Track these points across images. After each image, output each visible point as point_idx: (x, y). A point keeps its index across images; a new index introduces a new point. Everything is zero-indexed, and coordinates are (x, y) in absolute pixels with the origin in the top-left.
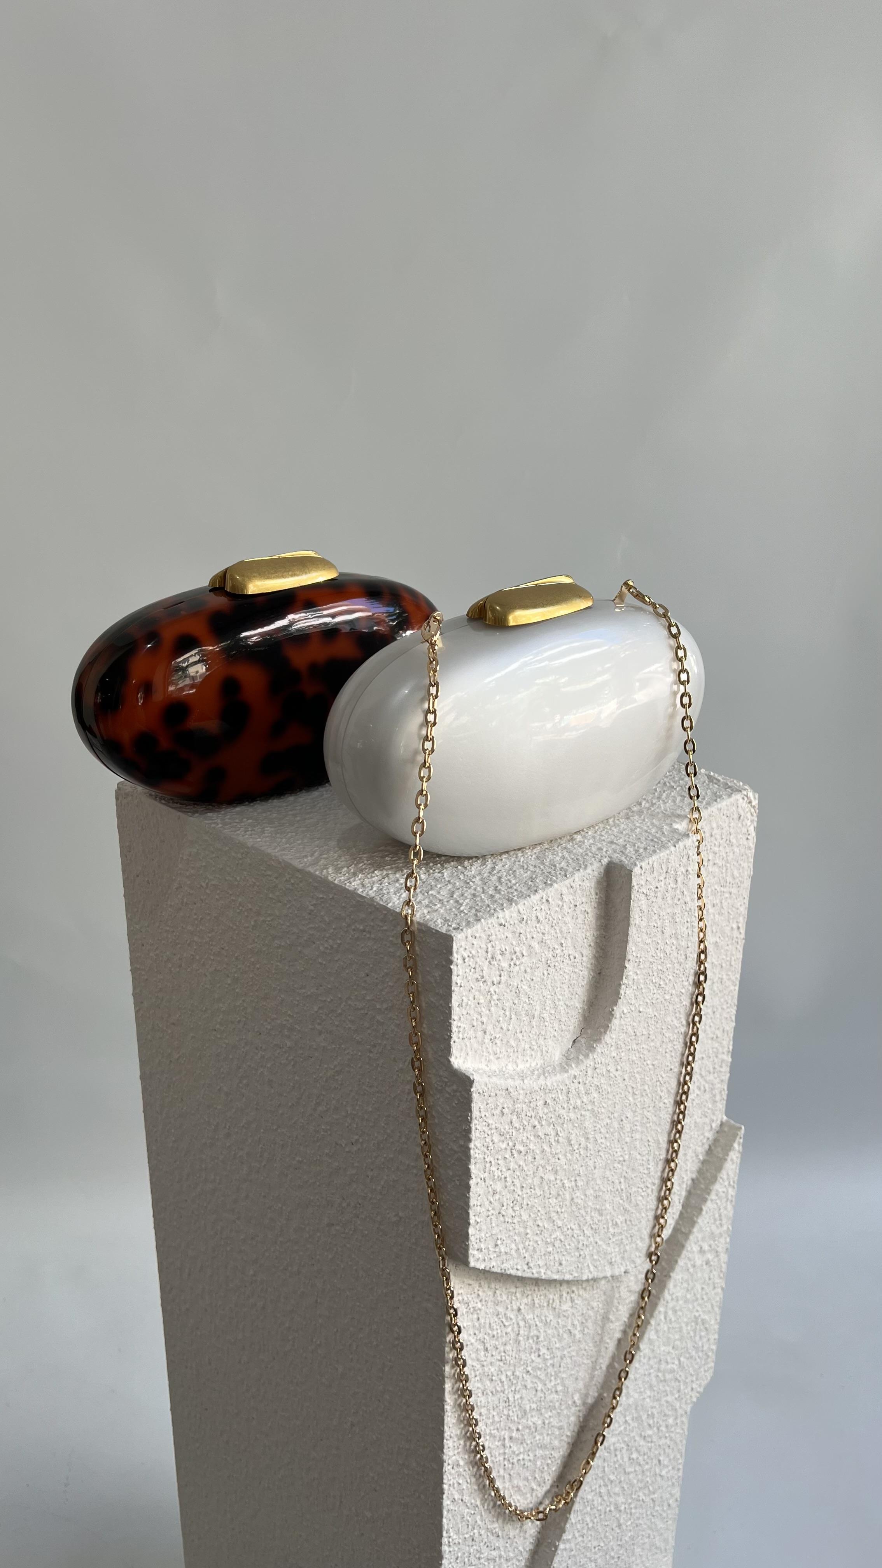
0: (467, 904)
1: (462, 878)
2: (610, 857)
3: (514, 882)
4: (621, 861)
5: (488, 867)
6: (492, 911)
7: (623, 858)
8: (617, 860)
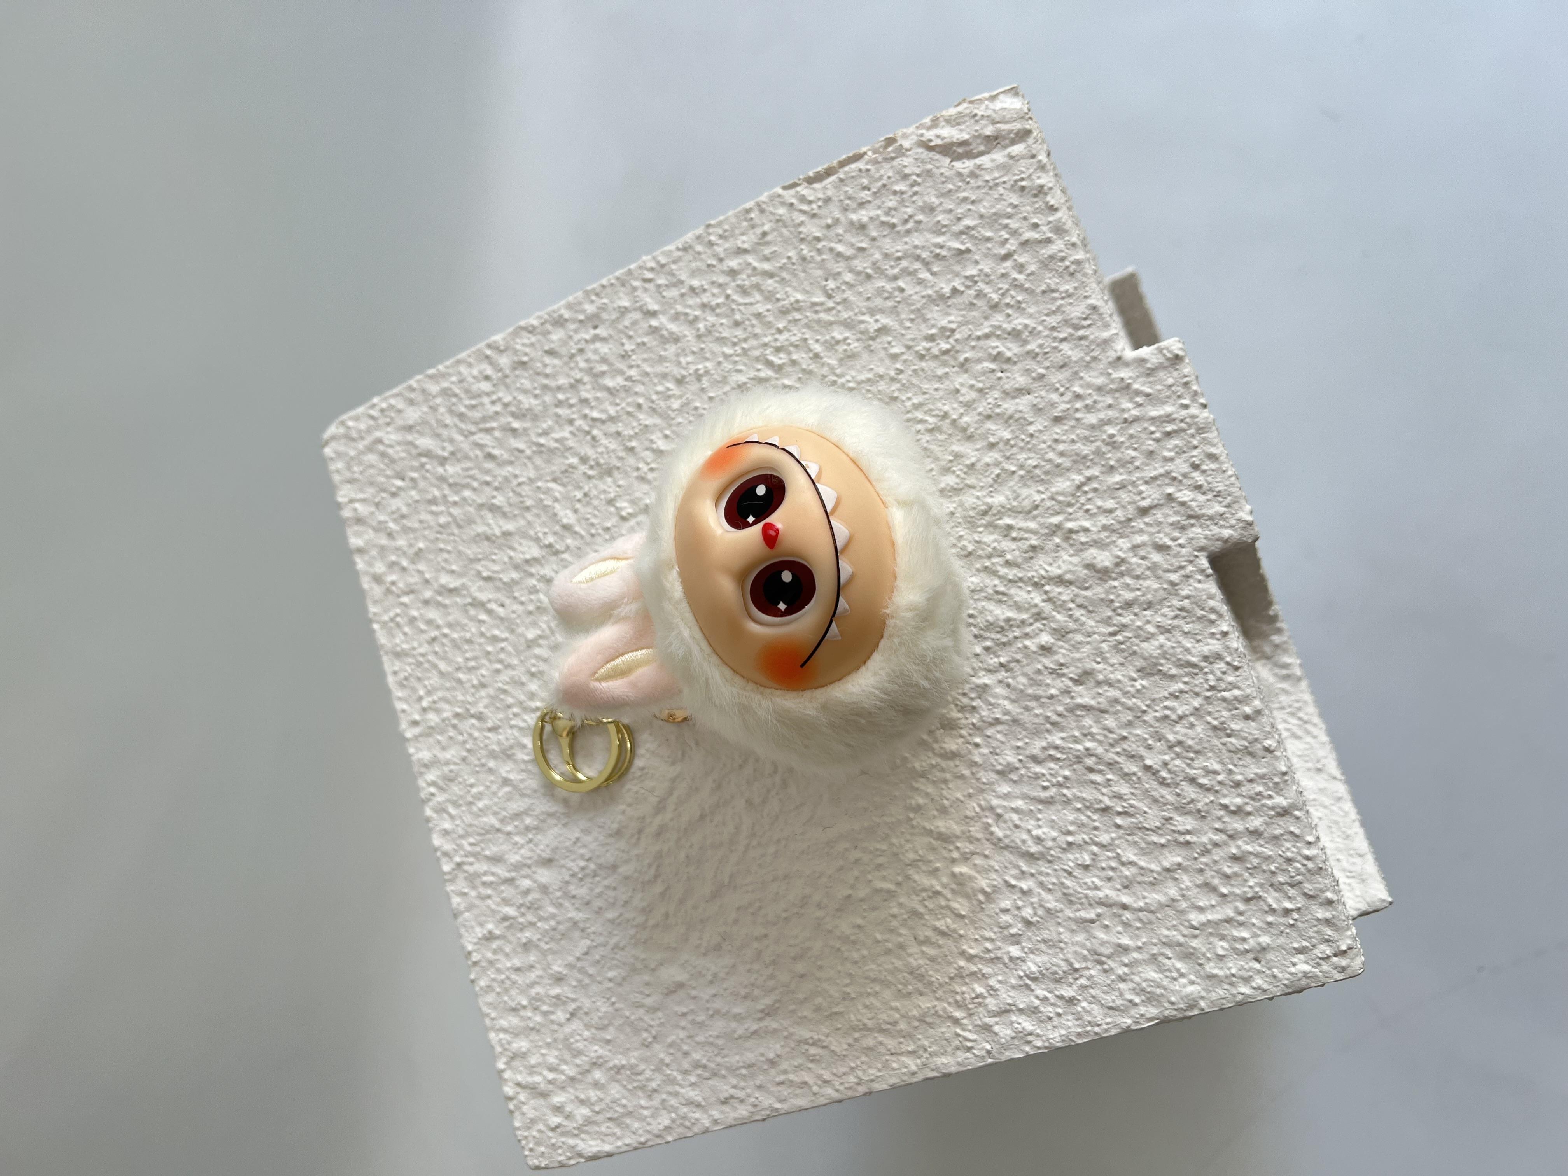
0: (1261, 885)
1: (1163, 841)
2: (1202, 549)
3: (1217, 767)
4: (1226, 541)
5: (1140, 774)
6: (1310, 865)
7: (1215, 530)
8: (1219, 544)
